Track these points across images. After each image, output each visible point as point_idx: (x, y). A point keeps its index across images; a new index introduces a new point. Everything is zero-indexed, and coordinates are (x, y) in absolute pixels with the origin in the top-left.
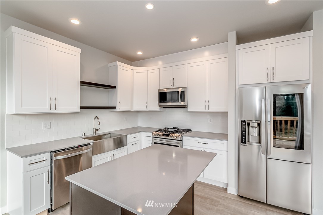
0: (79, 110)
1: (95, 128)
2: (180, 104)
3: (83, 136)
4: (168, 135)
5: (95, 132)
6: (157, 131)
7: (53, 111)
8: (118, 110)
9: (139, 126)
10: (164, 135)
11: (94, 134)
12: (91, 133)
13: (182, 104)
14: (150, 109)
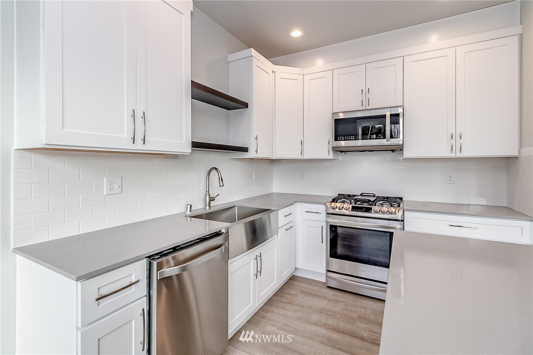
0: (188, 149)
1: (209, 195)
2: (389, 143)
3: (188, 213)
4: (368, 210)
5: (210, 204)
6: (334, 200)
7: (139, 147)
8: (251, 154)
9: (274, 191)
10: (354, 209)
11: (208, 208)
12: (199, 206)
13: (393, 141)
14: (307, 156)
